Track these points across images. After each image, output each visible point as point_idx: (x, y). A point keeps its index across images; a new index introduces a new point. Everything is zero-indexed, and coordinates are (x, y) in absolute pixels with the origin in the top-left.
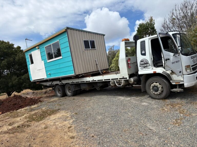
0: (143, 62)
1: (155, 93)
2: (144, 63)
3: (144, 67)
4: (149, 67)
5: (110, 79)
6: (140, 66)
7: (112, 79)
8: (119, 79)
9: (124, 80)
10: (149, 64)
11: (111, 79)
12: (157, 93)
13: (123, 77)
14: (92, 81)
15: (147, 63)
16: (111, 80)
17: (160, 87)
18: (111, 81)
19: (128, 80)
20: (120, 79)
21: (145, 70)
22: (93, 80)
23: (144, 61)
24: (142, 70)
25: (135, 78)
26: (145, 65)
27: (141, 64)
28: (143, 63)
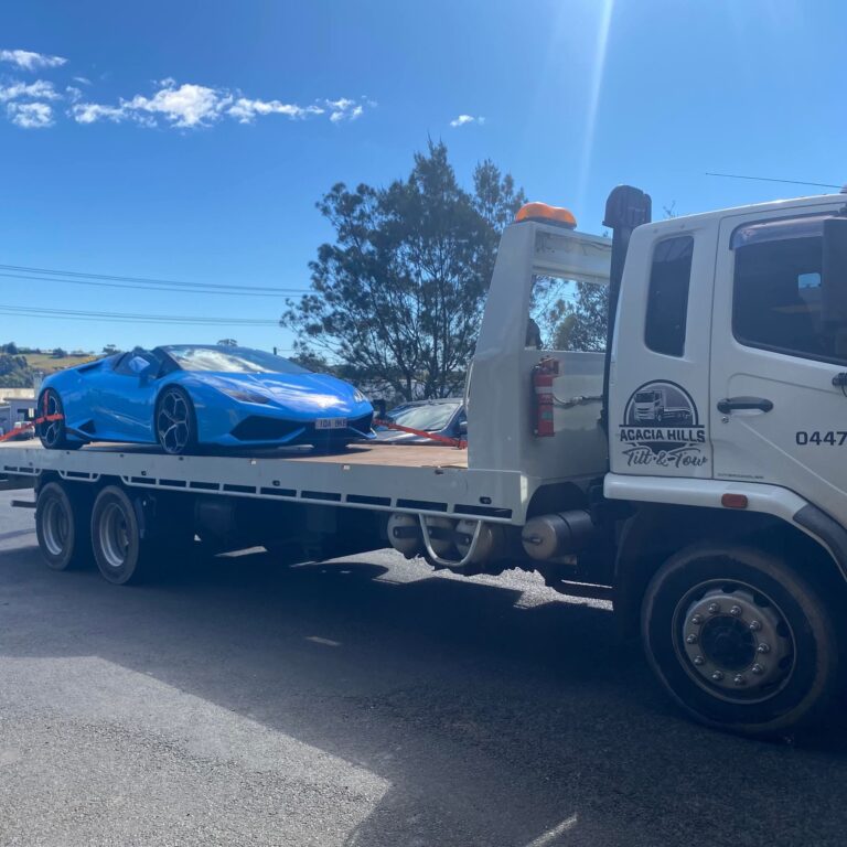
0: (650, 405)
1: (720, 679)
2: (661, 412)
3: (656, 447)
4: (692, 454)
5: (386, 501)
6: (623, 436)
7: (401, 503)
8: (450, 513)
9: (487, 524)
10: (695, 431)
11: (394, 502)
12: (743, 682)
13: (482, 500)
14: (264, 491)
15: (682, 420)
16: (393, 507)
17: (767, 624)
18: (399, 514)
19: (519, 529)
20: (459, 508)
21: (660, 469)
22: (275, 483)
23: (664, 401)
24: (635, 468)
25: (578, 518)
26: (664, 431)
27: (637, 417)
28: (650, 417)
